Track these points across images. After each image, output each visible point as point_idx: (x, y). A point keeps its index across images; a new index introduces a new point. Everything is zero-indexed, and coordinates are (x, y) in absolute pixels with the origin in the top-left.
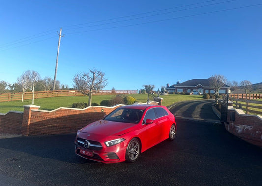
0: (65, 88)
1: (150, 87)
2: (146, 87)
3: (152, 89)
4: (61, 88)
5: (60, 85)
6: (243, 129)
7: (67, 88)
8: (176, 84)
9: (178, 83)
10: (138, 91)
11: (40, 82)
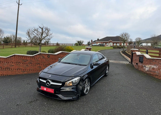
0: (25, 42)
1: (81, 42)
2: (79, 42)
3: (82, 43)
4: (22, 42)
5: (22, 40)
6: (150, 68)
7: (26, 42)
8: (97, 40)
9: (98, 39)
10: (74, 44)
11: (8, 38)
